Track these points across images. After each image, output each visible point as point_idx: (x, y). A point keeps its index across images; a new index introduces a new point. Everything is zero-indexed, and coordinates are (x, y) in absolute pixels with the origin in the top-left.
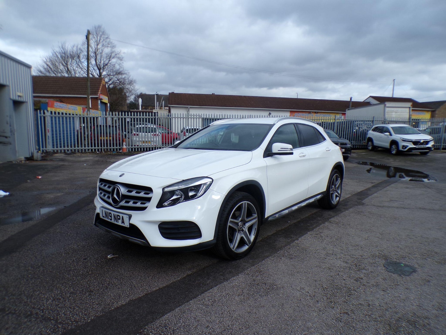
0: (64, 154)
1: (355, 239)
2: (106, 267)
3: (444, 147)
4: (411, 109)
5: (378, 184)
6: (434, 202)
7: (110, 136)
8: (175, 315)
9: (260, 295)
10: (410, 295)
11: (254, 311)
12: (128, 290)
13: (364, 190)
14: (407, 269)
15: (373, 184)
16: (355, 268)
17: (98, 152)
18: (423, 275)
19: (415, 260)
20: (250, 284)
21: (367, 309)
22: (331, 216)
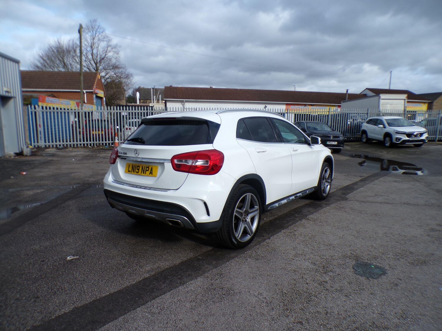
0: (56, 149)
1: (329, 238)
2: (62, 270)
3: (440, 139)
4: (406, 100)
5: (366, 178)
6: (421, 196)
7: (102, 131)
8: (116, 324)
9: (213, 302)
10: (373, 301)
11: (202, 320)
12: (76, 295)
13: (350, 184)
14: (377, 271)
15: (361, 178)
16: (322, 270)
17: (90, 147)
18: (393, 278)
19: (387, 261)
20: (207, 288)
21: (324, 318)
22: (310, 212)
